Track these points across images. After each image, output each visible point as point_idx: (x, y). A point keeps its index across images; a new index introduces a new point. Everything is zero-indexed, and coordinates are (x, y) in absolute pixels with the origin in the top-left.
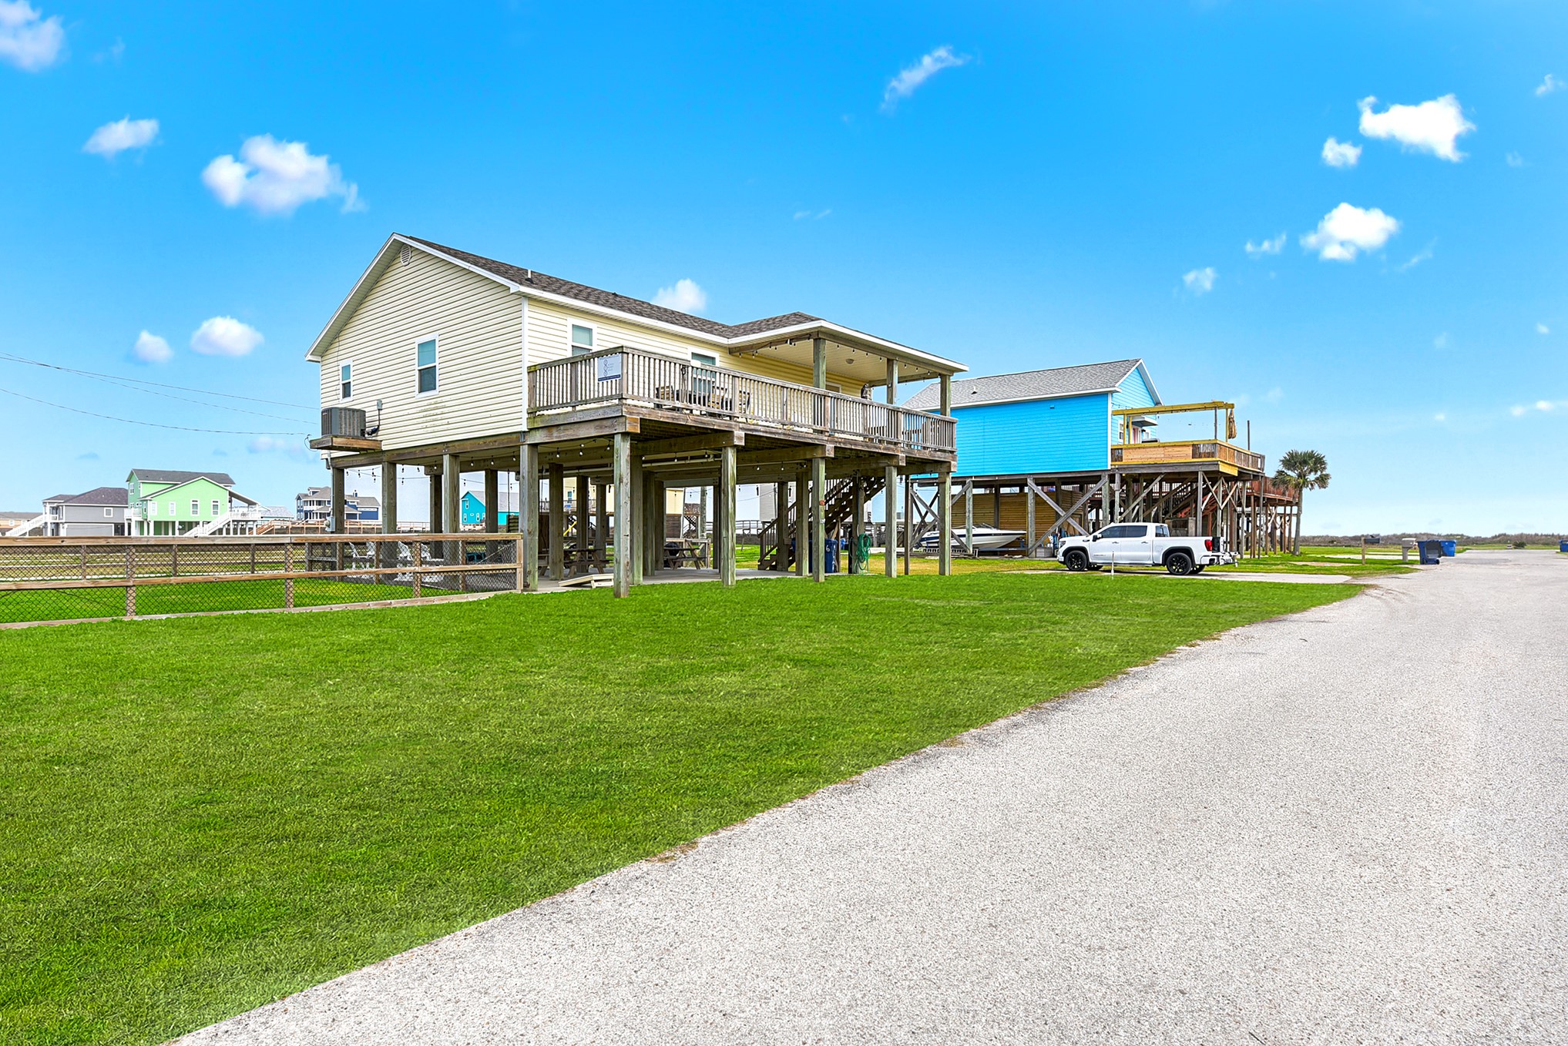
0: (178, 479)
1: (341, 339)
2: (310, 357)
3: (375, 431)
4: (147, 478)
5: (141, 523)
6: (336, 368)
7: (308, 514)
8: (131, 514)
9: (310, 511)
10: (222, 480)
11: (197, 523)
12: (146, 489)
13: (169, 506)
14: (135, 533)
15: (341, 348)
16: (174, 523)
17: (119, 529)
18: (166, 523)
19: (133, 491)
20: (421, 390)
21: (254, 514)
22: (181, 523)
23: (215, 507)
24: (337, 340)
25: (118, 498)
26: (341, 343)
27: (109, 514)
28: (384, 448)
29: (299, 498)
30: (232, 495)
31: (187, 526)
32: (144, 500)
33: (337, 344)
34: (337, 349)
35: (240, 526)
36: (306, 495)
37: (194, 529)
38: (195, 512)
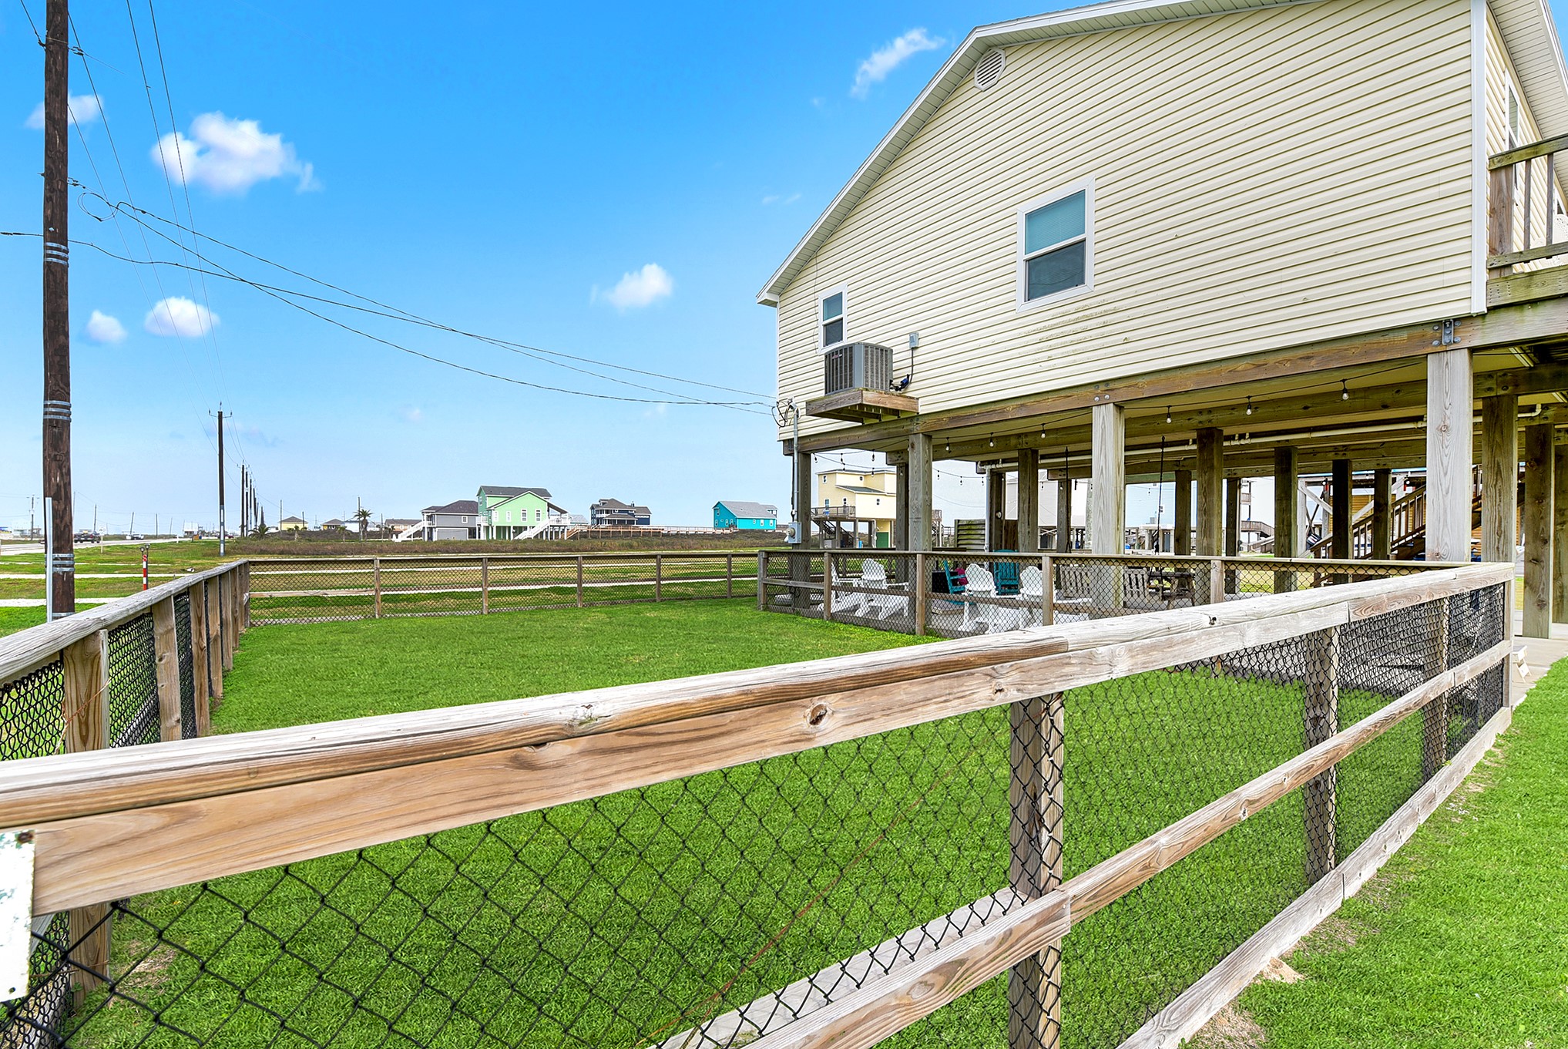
0: (512, 493)
1: (819, 259)
2: (766, 296)
3: (905, 384)
4: (491, 493)
5: (487, 528)
6: (812, 304)
7: (600, 521)
8: (481, 521)
9: (601, 518)
10: (542, 493)
11: (526, 528)
12: (491, 502)
13: (506, 515)
14: (483, 537)
15: (820, 272)
16: (509, 527)
17: (472, 532)
18: (504, 527)
19: (481, 503)
20: (1031, 295)
21: (566, 521)
22: (514, 528)
23: (538, 515)
24: (814, 262)
25: (468, 508)
26: (820, 266)
27: (465, 521)
28: (922, 410)
29: (592, 508)
30: (550, 505)
31: (519, 530)
32: (489, 510)
33: (814, 269)
34: (814, 275)
35: (555, 531)
36: (598, 506)
37: (524, 532)
38: (524, 519)
